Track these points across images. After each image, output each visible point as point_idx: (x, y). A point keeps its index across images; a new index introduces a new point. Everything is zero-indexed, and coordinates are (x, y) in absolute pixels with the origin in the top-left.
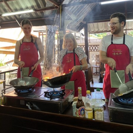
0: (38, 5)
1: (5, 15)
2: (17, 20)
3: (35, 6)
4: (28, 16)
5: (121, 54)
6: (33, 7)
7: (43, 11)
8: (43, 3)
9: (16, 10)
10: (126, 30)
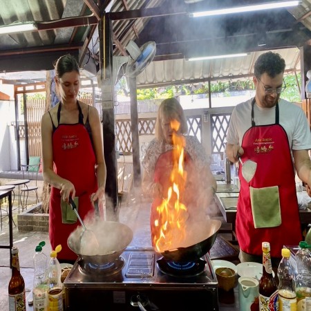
0: (43, 11)
3: (36, 13)
4: (15, 42)
5: (272, 147)
7: (55, 30)
8: (57, 7)
10: (209, 79)
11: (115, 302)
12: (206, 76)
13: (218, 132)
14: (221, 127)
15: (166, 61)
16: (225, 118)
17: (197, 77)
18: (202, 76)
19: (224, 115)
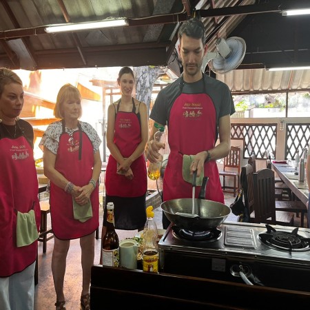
1: (52, 29)
2: (79, 48)
6: (120, 13)
9: (79, 19)
10: (287, 91)
11: (213, 269)
12: (284, 88)
13: (293, 140)
14: (297, 136)
15: (245, 70)
16: (301, 127)
17: (275, 88)
18: (280, 87)
19: (301, 125)
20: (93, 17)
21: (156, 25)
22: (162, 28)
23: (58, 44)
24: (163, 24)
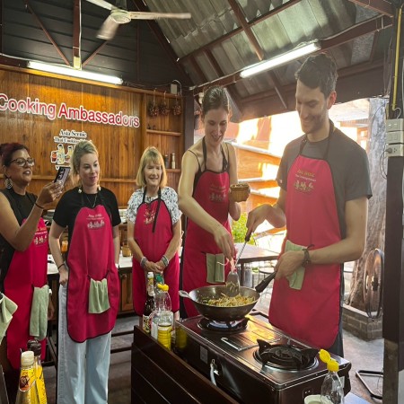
2: (276, 89)
11: (201, 358)
20: (289, 47)
21: (364, 36)
22: (372, 38)
23: (260, 86)
24: (373, 33)
